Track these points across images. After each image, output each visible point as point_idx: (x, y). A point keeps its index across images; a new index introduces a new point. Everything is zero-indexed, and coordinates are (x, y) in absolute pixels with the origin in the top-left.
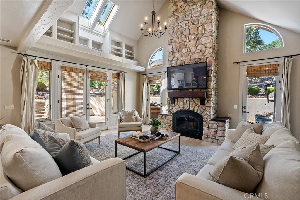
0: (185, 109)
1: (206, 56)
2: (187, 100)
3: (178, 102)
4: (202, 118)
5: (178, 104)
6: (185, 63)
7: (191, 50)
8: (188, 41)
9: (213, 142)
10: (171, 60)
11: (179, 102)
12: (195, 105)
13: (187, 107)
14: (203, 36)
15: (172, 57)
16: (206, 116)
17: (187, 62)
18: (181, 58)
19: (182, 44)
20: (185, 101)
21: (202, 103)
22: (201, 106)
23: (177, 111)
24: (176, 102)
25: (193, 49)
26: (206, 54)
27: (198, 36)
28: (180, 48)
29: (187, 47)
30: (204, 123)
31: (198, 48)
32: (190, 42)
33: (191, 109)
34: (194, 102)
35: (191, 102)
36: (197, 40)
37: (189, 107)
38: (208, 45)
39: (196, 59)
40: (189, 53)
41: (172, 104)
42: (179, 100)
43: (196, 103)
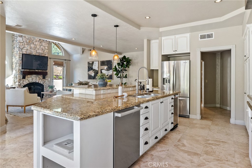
0: (33, 82)
1: (45, 53)
2: (34, 76)
3: (27, 78)
4: (43, 86)
5: (27, 79)
6: (32, 53)
7: (37, 47)
8: (35, 41)
9: (49, 97)
10: (22, 48)
11: (29, 78)
12: (40, 79)
13: (34, 81)
14: (44, 42)
15: (23, 47)
16: (45, 85)
17: (34, 53)
18: (30, 49)
19: (31, 41)
20: (33, 77)
21: (44, 78)
22: (43, 79)
23: (27, 84)
24: (26, 78)
25: (38, 47)
26: (45, 52)
27: (41, 40)
28: (29, 43)
29: (34, 44)
30: (45, 88)
31: (41, 47)
32: (36, 42)
33: (37, 81)
34: (39, 77)
35: (37, 78)
36: (40, 42)
37: (36, 81)
38: (46, 48)
39: (40, 53)
40: (35, 48)
41: (23, 80)
42: (29, 76)
43: (40, 78)
